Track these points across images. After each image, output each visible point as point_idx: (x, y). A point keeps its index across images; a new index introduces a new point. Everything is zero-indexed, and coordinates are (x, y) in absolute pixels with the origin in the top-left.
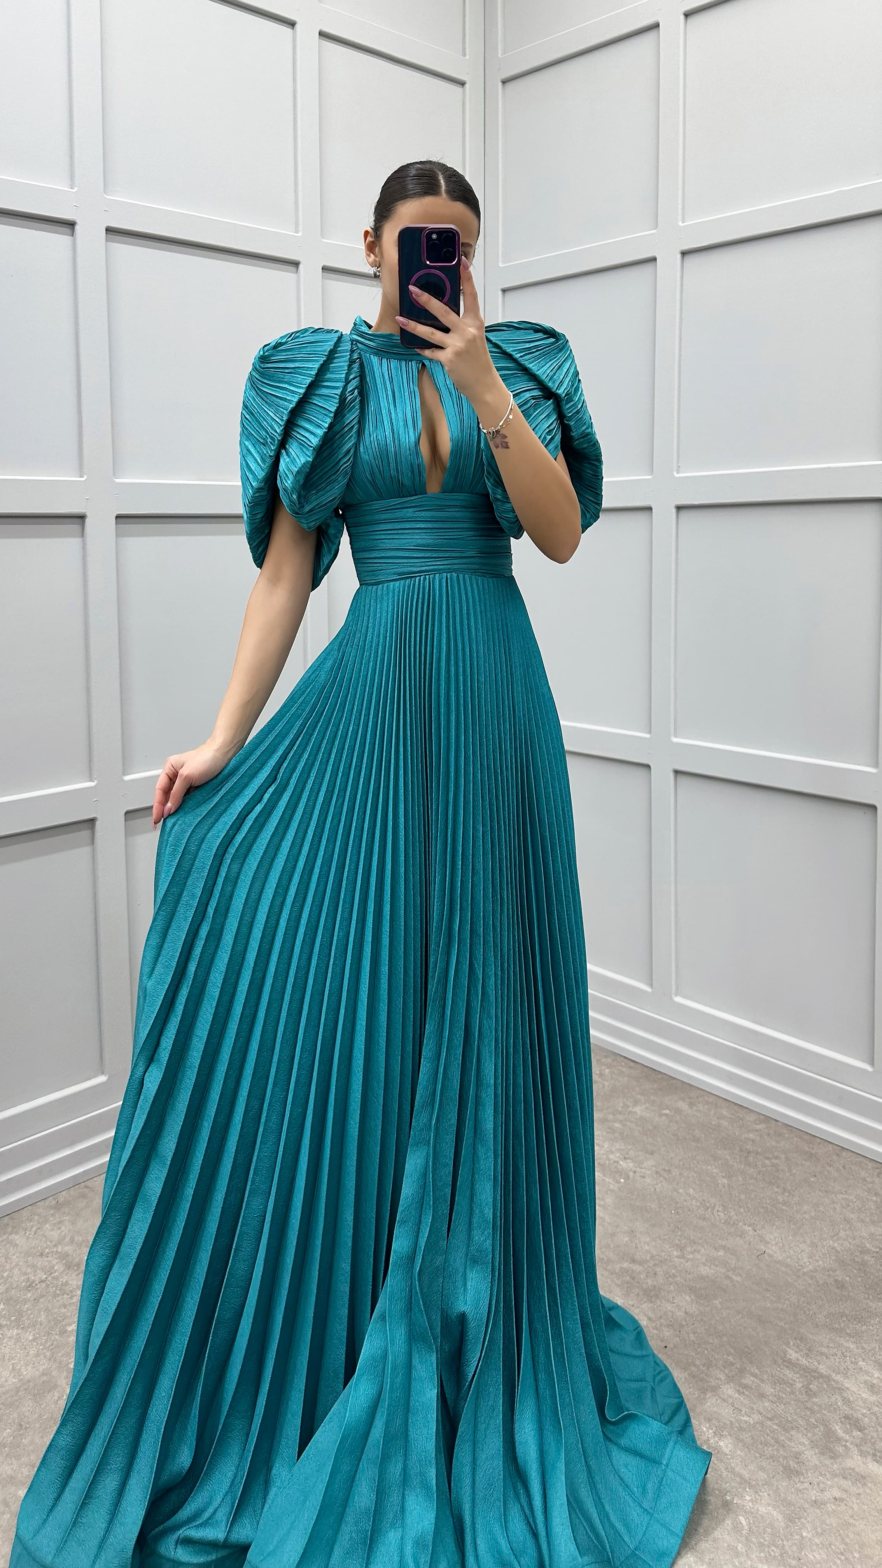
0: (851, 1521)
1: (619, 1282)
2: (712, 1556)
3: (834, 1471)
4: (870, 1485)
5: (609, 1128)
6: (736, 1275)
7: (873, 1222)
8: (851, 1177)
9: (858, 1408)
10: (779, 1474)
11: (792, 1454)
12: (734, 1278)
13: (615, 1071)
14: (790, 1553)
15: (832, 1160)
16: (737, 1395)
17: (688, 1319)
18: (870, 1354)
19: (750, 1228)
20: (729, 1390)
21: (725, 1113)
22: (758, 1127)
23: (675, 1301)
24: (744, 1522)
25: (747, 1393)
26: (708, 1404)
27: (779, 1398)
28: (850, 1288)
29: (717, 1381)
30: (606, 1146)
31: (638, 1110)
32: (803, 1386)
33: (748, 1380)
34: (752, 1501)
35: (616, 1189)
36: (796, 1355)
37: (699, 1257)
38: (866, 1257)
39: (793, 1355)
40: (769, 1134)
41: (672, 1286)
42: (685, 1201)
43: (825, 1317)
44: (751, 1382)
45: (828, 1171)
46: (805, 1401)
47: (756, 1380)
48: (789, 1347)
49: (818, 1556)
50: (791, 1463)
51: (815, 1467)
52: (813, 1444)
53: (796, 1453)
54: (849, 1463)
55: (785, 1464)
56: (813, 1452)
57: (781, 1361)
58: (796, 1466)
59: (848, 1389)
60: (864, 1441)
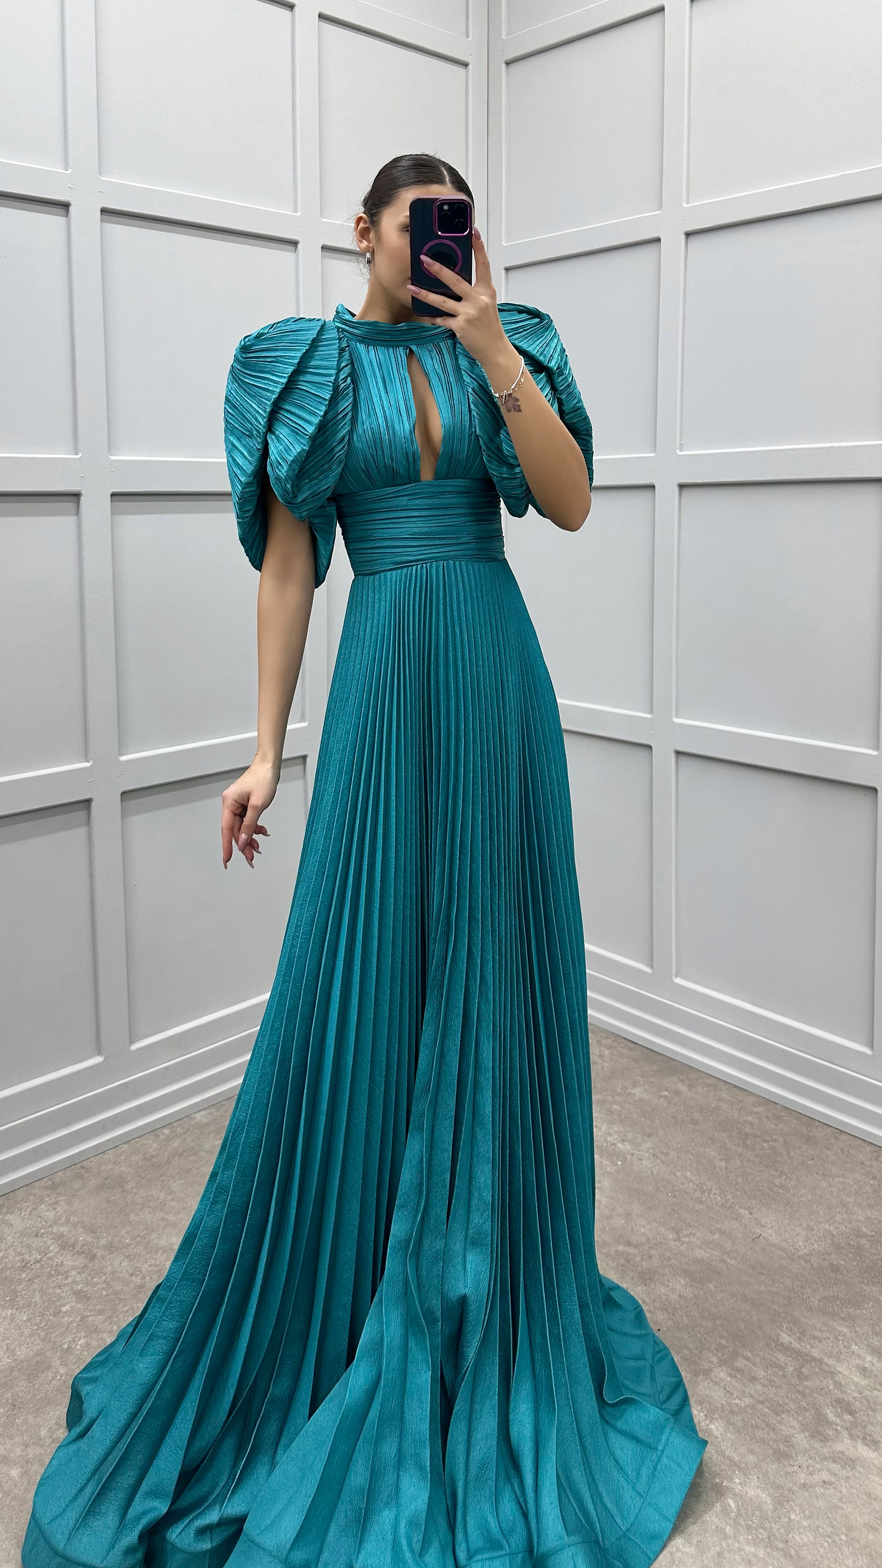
0: (840, 1504)
1: (613, 1265)
2: (699, 1539)
3: (824, 1454)
4: (859, 1469)
5: (608, 1110)
6: (731, 1258)
7: (870, 1206)
8: (849, 1160)
9: (849, 1391)
10: (768, 1456)
11: (782, 1437)
12: (729, 1261)
13: (615, 1053)
14: (777, 1535)
15: (829, 1144)
16: (729, 1379)
17: (682, 1302)
18: (862, 1338)
19: (746, 1212)
20: (722, 1374)
21: (724, 1095)
22: (756, 1110)
23: (670, 1284)
24: (733, 1505)
25: (739, 1377)
26: (703, 1386)
27: (772, 1382)
28: (845, 1272)
29: (709, 1364)
30: (604, 1129)
31: (638, 1092)
32: (795, 1370)
33: (740, 1363)
34: (741, 1484)
35: (613, 1171)
36: (789, 1338)
37: (694, 1239)
38: (863, 1241)
39: (786, 1338)
40: (767, 1117)
41: (667, 1270)
42: (683, 1184)
43: (819, 1300)
44: (743, 1366)
45: (826, 1155)
46: (797, 1385)
47: (748, 1364)
48: (782, 1331)
49: (805, 1539)
50: (781, 1446)
51: (805, 1451)
52: (803, 1427)
53: (787, 1436)
54: (839, 1447)
55: (775, 1447)
56: (803, 1435)
57: (774, 1344)
58: (786, 1449)
59: (840, 1373)
60: (855, 1424)
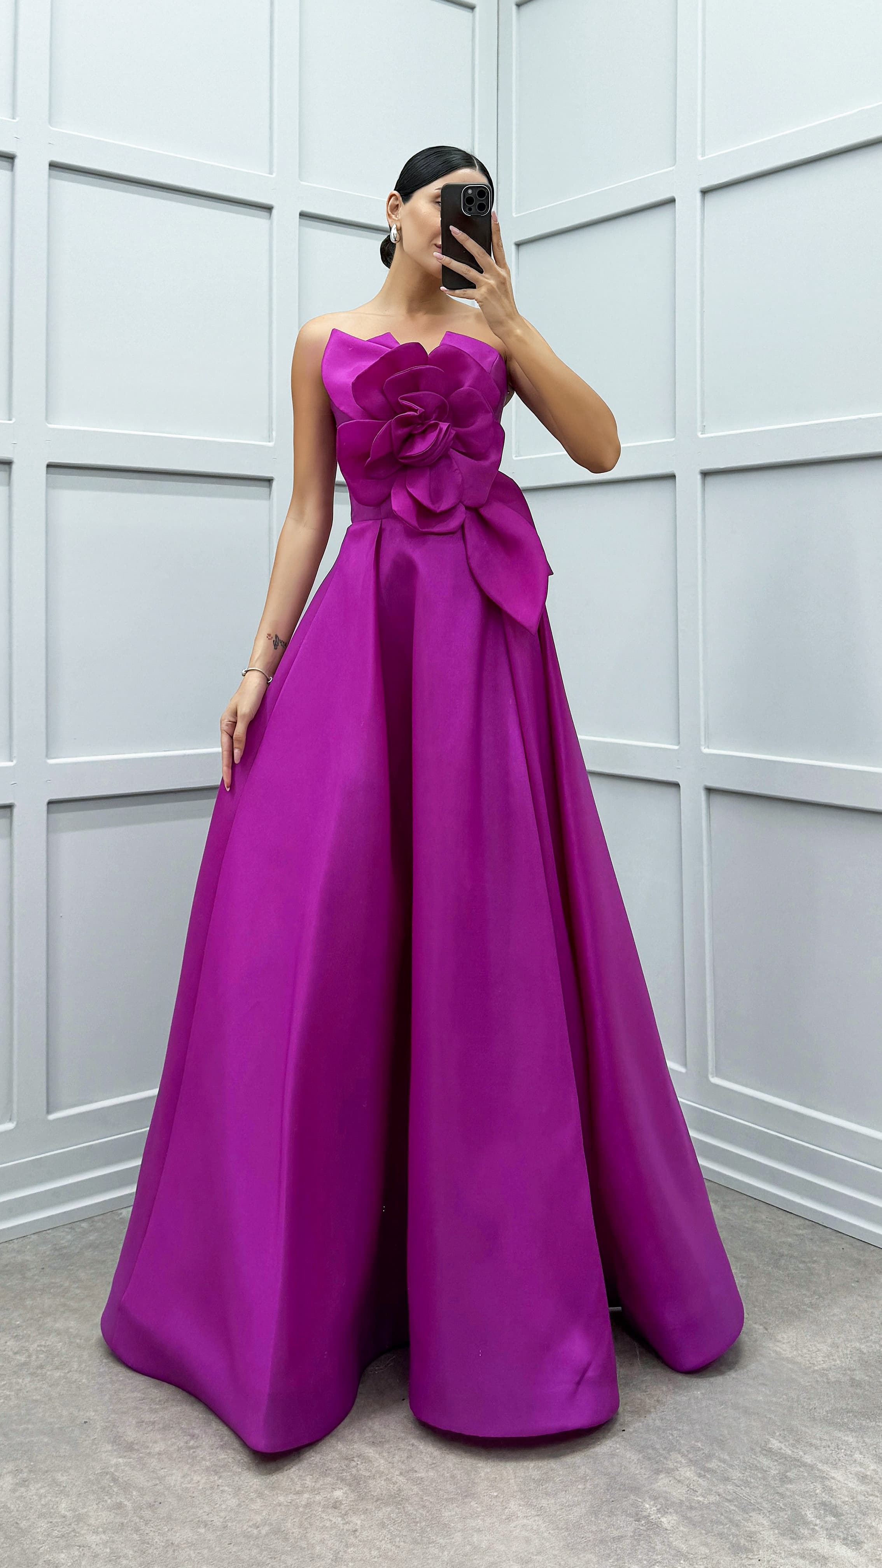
3: (792, 1551)
9: (839, 1496)
10: (724, 1549)
11: (745, 1533)
16: (695, 1478)
17: (658, 1407)
18: (871, 1448)
20: (688, 1473)
21: (763, 1217)
22: (799, 1232)
23: (648, 1391)
25: (709, 1476)
26: (658, 1484)
27: (747, 1483)
28: (867, 1387)
29: (675, 1464)
32: (779, 1473)
33: (713, 1464)
36: (779, 1444)
39: (775, 1444)
40: (812, 1239)
43: (827, 1412)
44: (717, 1467)
46: (777, 1487)
47: (723, 1466)
48: (774, 1438)
50: (742, 1541)
51: (770, 1546)
52: (775, 1525)
53: (751, 1532)
54: (812, 1545)
55: (734, 1542)
56: (772, 1532)
57: (760, 1449)
58: (747, 1544)
59: (833, 1478)
60: (836, 1526)
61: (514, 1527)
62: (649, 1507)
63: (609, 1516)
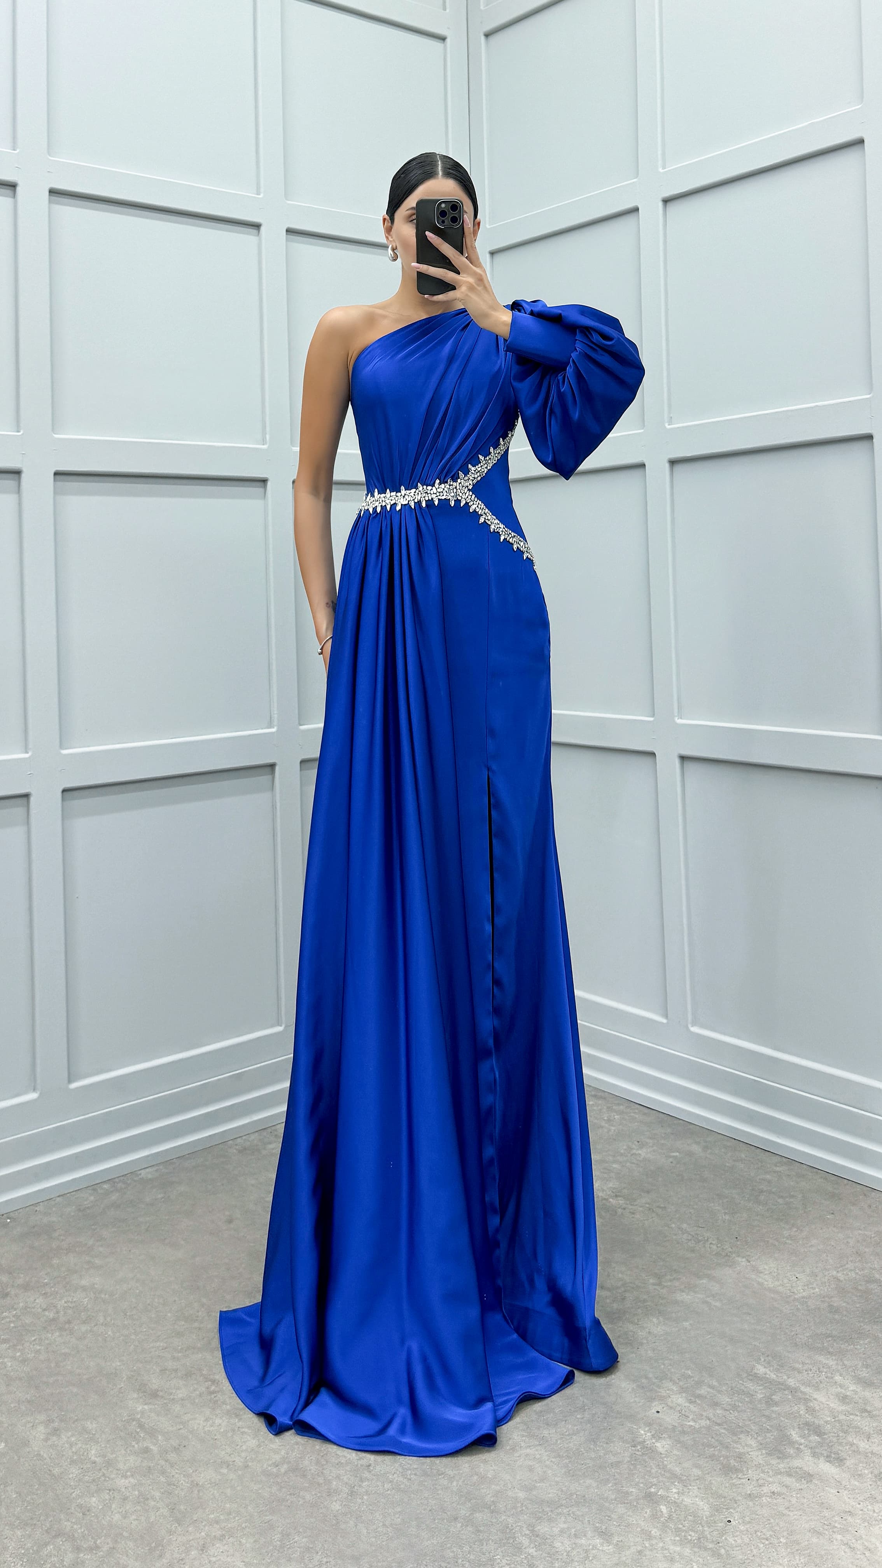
4: (816, 1482)
9: (822, 1416)
10: (715, 1470)
11: (735, 1454)
16: (686, 1404)
18: (849, 1370)
19: (744, 1260)
20: (680, 1400)
25: (699, 1402)
27: (735, 1407)
28: (845, 1313)
29: (667, 1392)
32: (763, 1397)
33: (703, 1391)
36: (764, 1370)
39: (760, 1370)
43: (808, 1337)
44: (706, 1393)
46: (763, 1410)
47: (712, 1391)
48: (759, 1363)
49: (739, 1541)
50: (732, 1461)
51: (758, 1466)
52: (762, 1446)
53: (741, 1454)
54: (797, 1463)
55: (724, 1463)
56: (760, 1453)
57: (745, 1375)
58: (736, 1464)
59: (815, 1399)
60: (820, 1444)
61: (519, 1457)
62: (644, 1433)
63: (607, 1443)
